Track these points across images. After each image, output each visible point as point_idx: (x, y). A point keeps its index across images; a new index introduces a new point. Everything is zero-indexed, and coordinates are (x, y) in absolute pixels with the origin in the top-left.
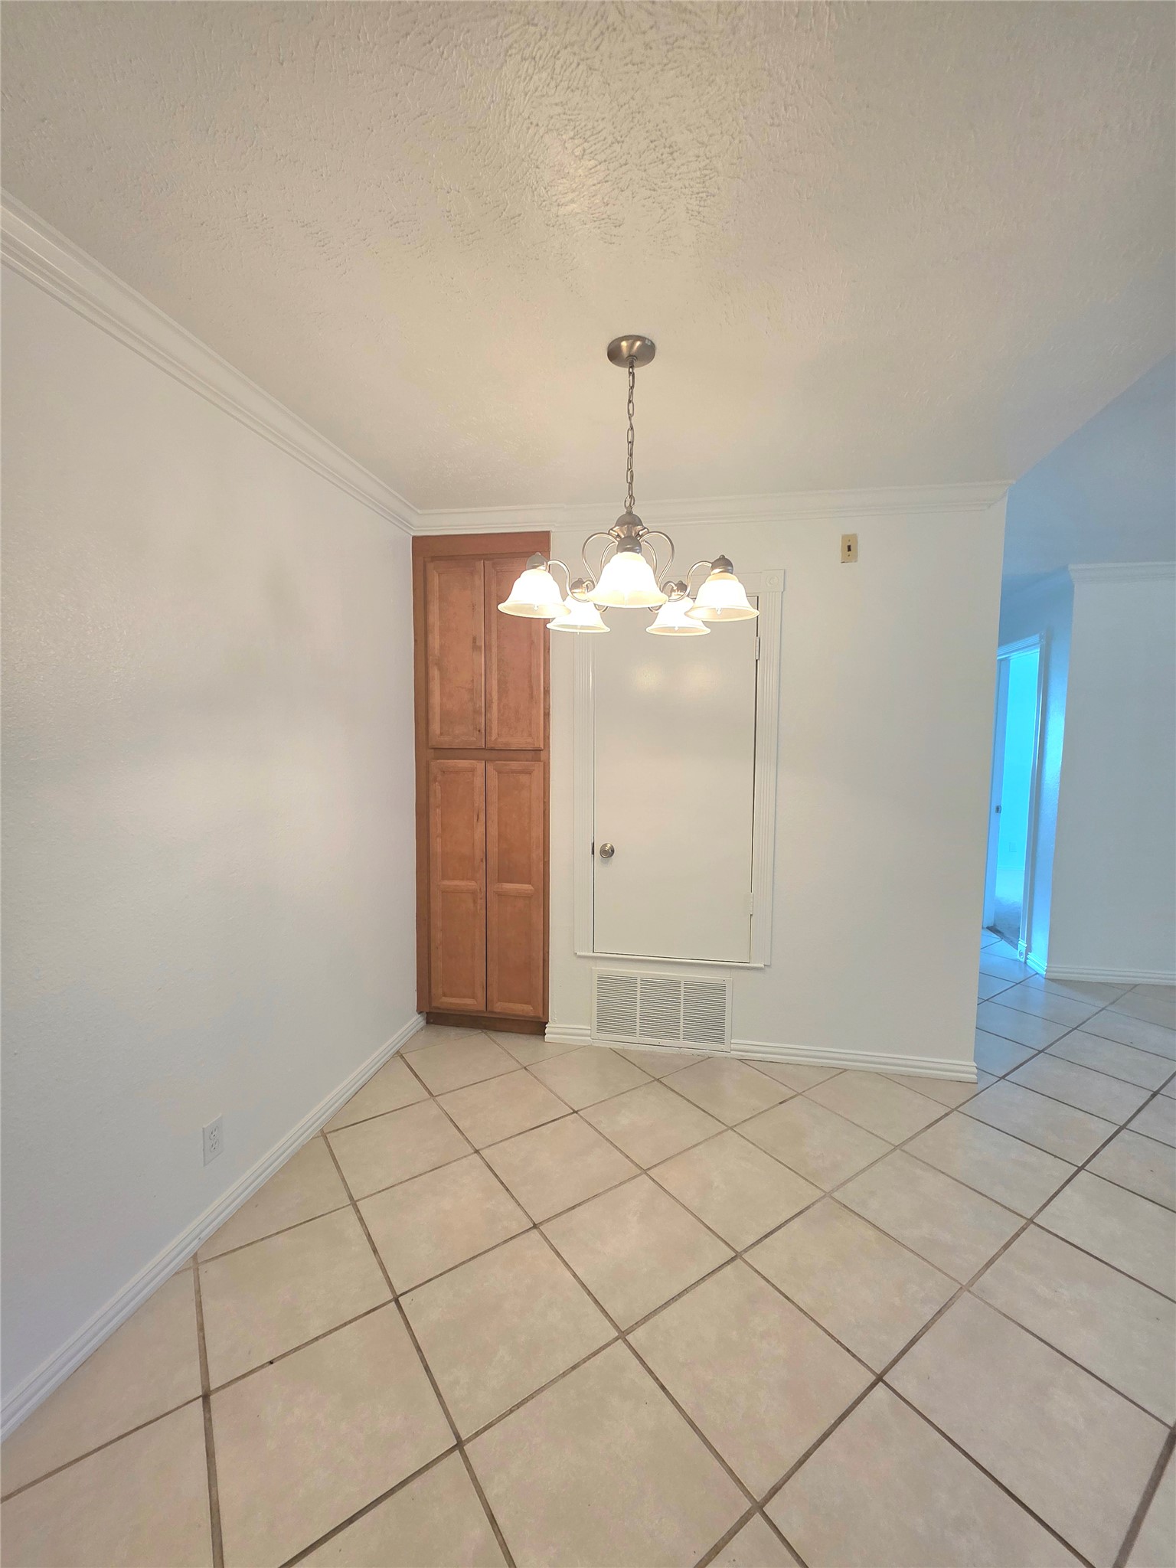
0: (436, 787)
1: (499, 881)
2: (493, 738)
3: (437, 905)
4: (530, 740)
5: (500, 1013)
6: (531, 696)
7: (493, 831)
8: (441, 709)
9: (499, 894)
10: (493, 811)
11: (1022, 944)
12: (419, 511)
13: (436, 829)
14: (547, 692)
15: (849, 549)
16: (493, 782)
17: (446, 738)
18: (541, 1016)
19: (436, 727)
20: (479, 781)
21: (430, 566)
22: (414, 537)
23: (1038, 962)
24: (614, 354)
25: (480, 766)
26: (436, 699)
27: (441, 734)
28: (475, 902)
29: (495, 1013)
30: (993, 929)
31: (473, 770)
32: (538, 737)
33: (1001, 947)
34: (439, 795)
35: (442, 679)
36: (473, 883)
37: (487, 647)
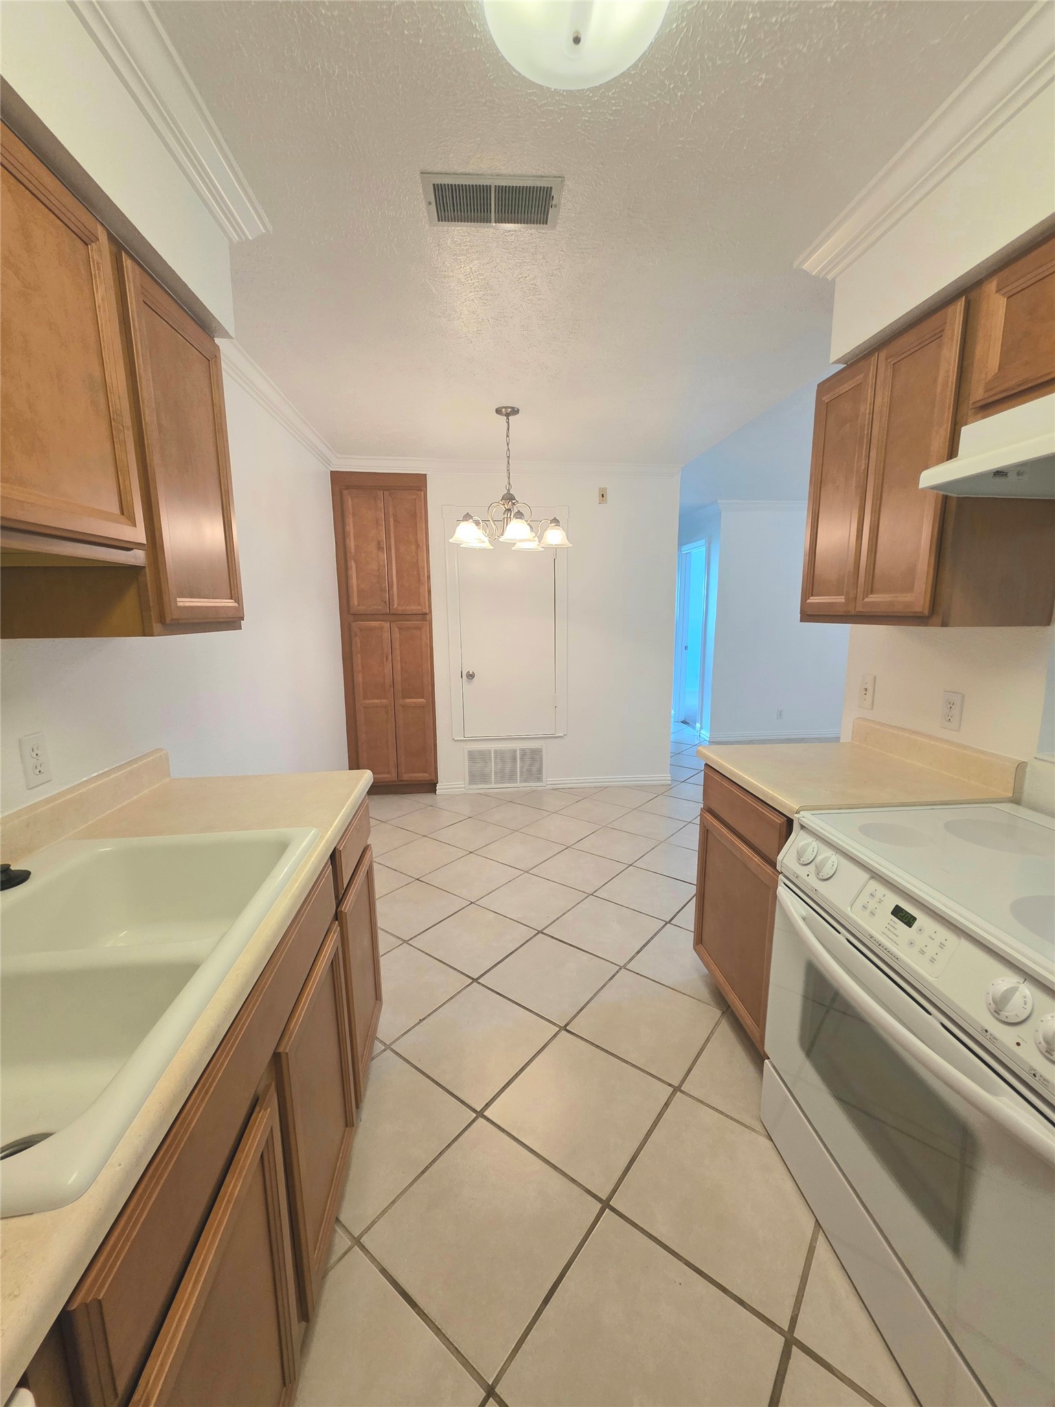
0: (357, 641)
1: (404, 697)
2: (395, 607)
3: (361, 717)
4: (419, 607)
5: (407, 781)
6: (419, 580)
7: (398, 666)
8: (358, 588)
9: (403, 706)
10: (397, 652)
11: (698, 725)
12: (338, 456)
13: (358, 666)
14: (429, 577)
15: (603, 495)
16: (397, 635)
17: (362, 608)
18: (434, 778)
19: (355, 601)
20: (386, 635)
21: (345, 492)
22: (331, 472)
23: (706, 734)
24: (498, 411)
25: (387, 625)
26: (354, 581)
27: (359, 605)
28: (387, 713)
29: (404, 781)
30: (684, 722)
31: (381, 628)
32: (425, 606)
33: (687, 730)
34: (359, 645)
35: (357, 568)
36: (384, 701)
37: (389, 548)
